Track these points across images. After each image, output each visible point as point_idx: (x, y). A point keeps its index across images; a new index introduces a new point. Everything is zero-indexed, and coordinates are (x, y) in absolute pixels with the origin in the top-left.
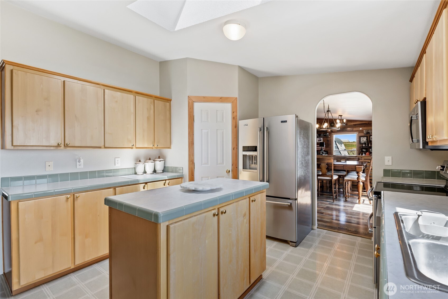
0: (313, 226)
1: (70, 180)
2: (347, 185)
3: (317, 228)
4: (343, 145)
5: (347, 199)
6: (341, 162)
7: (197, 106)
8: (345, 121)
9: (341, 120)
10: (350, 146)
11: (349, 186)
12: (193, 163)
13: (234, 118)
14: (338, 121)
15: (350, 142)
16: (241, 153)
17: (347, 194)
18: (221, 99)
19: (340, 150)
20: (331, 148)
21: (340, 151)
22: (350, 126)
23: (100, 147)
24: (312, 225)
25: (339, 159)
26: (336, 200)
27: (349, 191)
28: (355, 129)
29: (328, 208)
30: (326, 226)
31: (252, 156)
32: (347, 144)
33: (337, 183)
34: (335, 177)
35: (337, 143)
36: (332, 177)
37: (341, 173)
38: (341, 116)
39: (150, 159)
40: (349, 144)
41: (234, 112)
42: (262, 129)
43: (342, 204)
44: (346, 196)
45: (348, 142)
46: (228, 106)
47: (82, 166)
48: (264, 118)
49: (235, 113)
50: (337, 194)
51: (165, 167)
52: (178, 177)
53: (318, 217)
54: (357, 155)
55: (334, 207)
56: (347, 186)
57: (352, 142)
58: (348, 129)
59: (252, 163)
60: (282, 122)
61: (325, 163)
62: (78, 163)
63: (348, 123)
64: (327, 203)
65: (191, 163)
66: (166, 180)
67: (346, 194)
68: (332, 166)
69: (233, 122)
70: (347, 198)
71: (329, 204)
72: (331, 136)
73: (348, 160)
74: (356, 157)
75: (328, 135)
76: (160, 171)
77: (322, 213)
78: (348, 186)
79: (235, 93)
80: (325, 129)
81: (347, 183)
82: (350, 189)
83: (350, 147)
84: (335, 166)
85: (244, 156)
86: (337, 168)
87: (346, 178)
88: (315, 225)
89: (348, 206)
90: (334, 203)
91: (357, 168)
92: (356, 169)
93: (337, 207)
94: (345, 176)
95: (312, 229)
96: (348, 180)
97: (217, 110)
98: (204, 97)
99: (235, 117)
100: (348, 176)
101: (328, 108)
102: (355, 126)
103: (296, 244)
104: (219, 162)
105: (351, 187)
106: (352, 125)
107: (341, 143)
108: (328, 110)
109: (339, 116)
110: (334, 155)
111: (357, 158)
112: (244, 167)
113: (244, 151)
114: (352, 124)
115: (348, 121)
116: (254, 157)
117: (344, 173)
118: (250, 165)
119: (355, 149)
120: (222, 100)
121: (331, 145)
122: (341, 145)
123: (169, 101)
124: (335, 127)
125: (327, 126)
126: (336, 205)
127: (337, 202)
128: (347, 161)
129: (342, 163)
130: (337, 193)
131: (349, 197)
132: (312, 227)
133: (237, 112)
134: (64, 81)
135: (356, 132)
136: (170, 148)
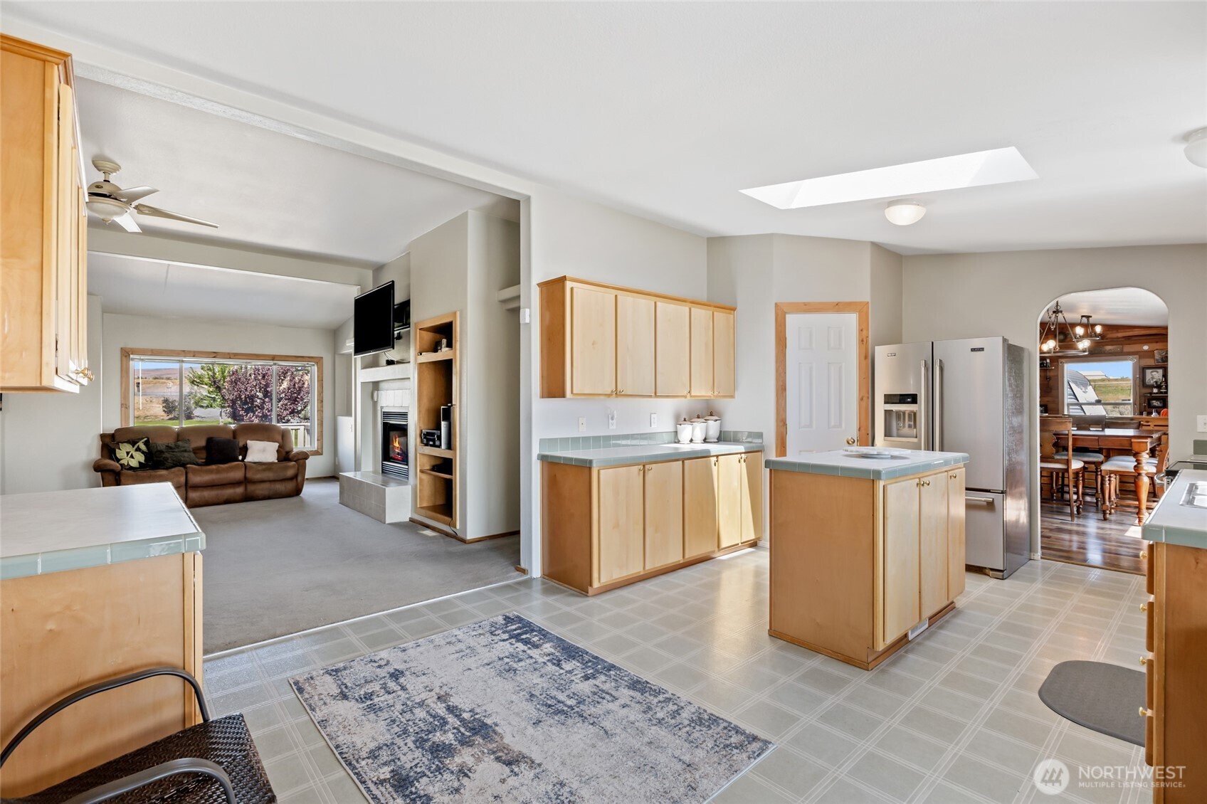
0: (1032, 554)
1: (603, 448)
2: (1107, 483)
3: (1041, 558)
4: (1090, 389)
5: (1108, 516)
6: (1090, 430)
7: (791, 319)
8: (1098, 329)
9: (1089, 326)
10: (1109, 392)
11: (1112, 485)
12: (785, 424)
13: (862, 341)
14: (1080, 331)
15: (1111, 378)
16: (881, 407)
17: (1108, 503)
18: (837, 307)
19: (1080, 401)
20: (1058, 397)
21: (1083, 406)
22: (1114, 341)
23: (650, 396)
24: (1031, 551)
25: (1083, 423)
26: (1079, 518)
27: (1112, 499)
28: (1127, 348)
29: (1060, 530)
30: (1061, 557)
31: (904, 413)
32: (1100, 386)
33: (1081, 479)
34: (1076, 465)
35: (1073, 385)
36: (1068, 462)
37: (1090, 456)
38: (1088, 317)
39: (698, 417)
40: (1105, 386)
41: (862, 330)
42: (928, 362)
43: (1092, 525)
44: (1104, 508)
45: (1103, 380)
46: (852, 319)
47: (614, 427)
48: (933, 343)
49: (864, 331)
50: (1081, 504)
51: (721, 432)
52: (752, 450)
53: (1042, 542)
54: (1134, 414)
55: (1075, 528)
56: (1108, 485)
57: (1116, 380)
58: (1108, 348)
59: (904, 426)
60: (973, 350)
61: (1050, 431)
62: (610, 421)
63: (1108, 332)
64: (1057, 521)
65: (782, 424)
66: (741, 453)
67: (1104, 503)
68: (1068, 438)
69: (860, 348)
70: (1108, 512)
71: (1061, 523)
72: (1057, 367)
73: (1109, 428)
74: (1132, 419)
75: (1049, 364)
76: (714, 438)
77: (1049, 537)
78: (1110, 484)
79: (864, 295)
80: (1048, 353)
81: (1107, 479)
82: (1116, 494)
83: (1110, 394)
84: (1075, 438)
85: (888, 413)
86: (1080, 444)
87: (1105, 467)
88: (1037, 552)
89: (1111, 529)
90: (1075, 522)
91: (1133, 444)
92: (1131, 446)
93: (1081, 529)
94: (1102, 463)
95: (1031, 559)
96: (1111, 472)
97: (829, 327)
98: (805, 304)
99: (865, 340)
100: (1109, 463)
101: (1057, 306)
102: (1129, 340)
103: (1001, 574)
104: (832, 424)
105: (1118, 491)
106: (1118, 338)
107: (1084, 382)
108: (1057, 310)
109: (1083, 316)
110: (1066, 413)
111: (1133, 423)
112: (888, 433)
113: (886, 402)
114: (1120, 335)
115: (1108, 327)
116: (909, 415)
117: (1100, 458)
118: (898, 430)
119: (1129, 400)
120: (839, 307)
121: (1058, 389)
122: (1083, 389)
123: (732, 312)
124: (1075, 348)
125: (1055, 348)
126: (1078, 525)
127: (1081, 520)
128: (1106, 429)
129: (1094, 431)
130: (1081, 501)
131: (1113, 511)
132: (1030, 555)
133: (868, 330)
134: (616, 296)
135: (1131, 357)
136: (732, 397)
